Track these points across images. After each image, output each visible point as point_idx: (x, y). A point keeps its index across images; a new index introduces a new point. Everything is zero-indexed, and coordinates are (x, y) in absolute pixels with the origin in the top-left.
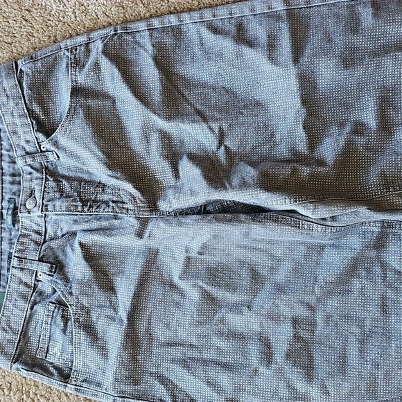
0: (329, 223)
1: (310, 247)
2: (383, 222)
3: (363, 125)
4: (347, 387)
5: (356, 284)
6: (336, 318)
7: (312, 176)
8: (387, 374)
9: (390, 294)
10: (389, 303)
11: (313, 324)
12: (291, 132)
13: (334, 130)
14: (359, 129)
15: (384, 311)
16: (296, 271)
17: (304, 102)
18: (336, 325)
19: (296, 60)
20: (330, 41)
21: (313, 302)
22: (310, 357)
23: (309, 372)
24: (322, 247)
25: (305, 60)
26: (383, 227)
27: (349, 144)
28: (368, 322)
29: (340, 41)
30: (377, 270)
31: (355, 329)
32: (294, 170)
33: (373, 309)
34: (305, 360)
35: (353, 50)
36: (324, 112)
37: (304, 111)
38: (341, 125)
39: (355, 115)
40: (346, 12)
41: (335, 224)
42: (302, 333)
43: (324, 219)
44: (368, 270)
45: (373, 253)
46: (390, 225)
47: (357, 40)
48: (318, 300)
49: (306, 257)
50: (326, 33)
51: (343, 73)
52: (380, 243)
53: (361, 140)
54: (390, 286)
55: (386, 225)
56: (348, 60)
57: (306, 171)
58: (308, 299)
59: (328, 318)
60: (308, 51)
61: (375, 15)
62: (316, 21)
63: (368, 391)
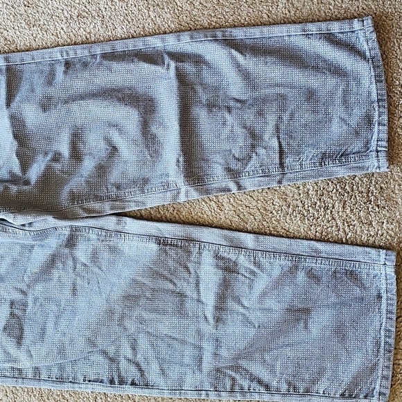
0: (27, 228)
1: (23, 246)
2: (71, 227)
3: (60, 154)
4: (44, 351)
5: (56, 274)
6: (41, 300)
7: (19, 192)
8: (72, 340)
9: (79, 281)
10: (78, 288)
11: (25, 305)
12: (9, 159)
13: (40, 158)
14: (57, 157)
15: (74, 294)
16: (13, 264)
17: (16, 136)
18: (41, 305)
19: (8, 105)
20: (33, 91)
21: (25, 288)
22: (22, 330)
23: (19, 340)
24: (33, 247)
25: (14, 105)
26: (72, 230)
27: (48, 169)
28: (63, 303)
29: (39, 91)
30: (70, 263)
31: (54, 308)
32: (6, 188)
33: (67, 292)
34: (17, 332)
35: (49, 98)
36: (34, 144)
37: (16, 143)
38: (46, 154)
39: (55, 147)
40: (47, 69)
41: (31, 229)
42: (17, 312)
43: (24, 225)
44: (64, 263)
45: (67, 251)
46: (77, 229)
47: (51, 91)
48: (28, 286)
49: (21, 254)
50: (32, 84)
51: (42, 116)
52: (71, 242)
53: (58, 166)
54: (78, 275)
55: (75, 230)
56: (45, 106)
57: (14, 188)
58: (19, 286)
59: (36, 299)
60: (17, 99)
61: (65, 72)
62: (26, 75)
63: (59, 353)
